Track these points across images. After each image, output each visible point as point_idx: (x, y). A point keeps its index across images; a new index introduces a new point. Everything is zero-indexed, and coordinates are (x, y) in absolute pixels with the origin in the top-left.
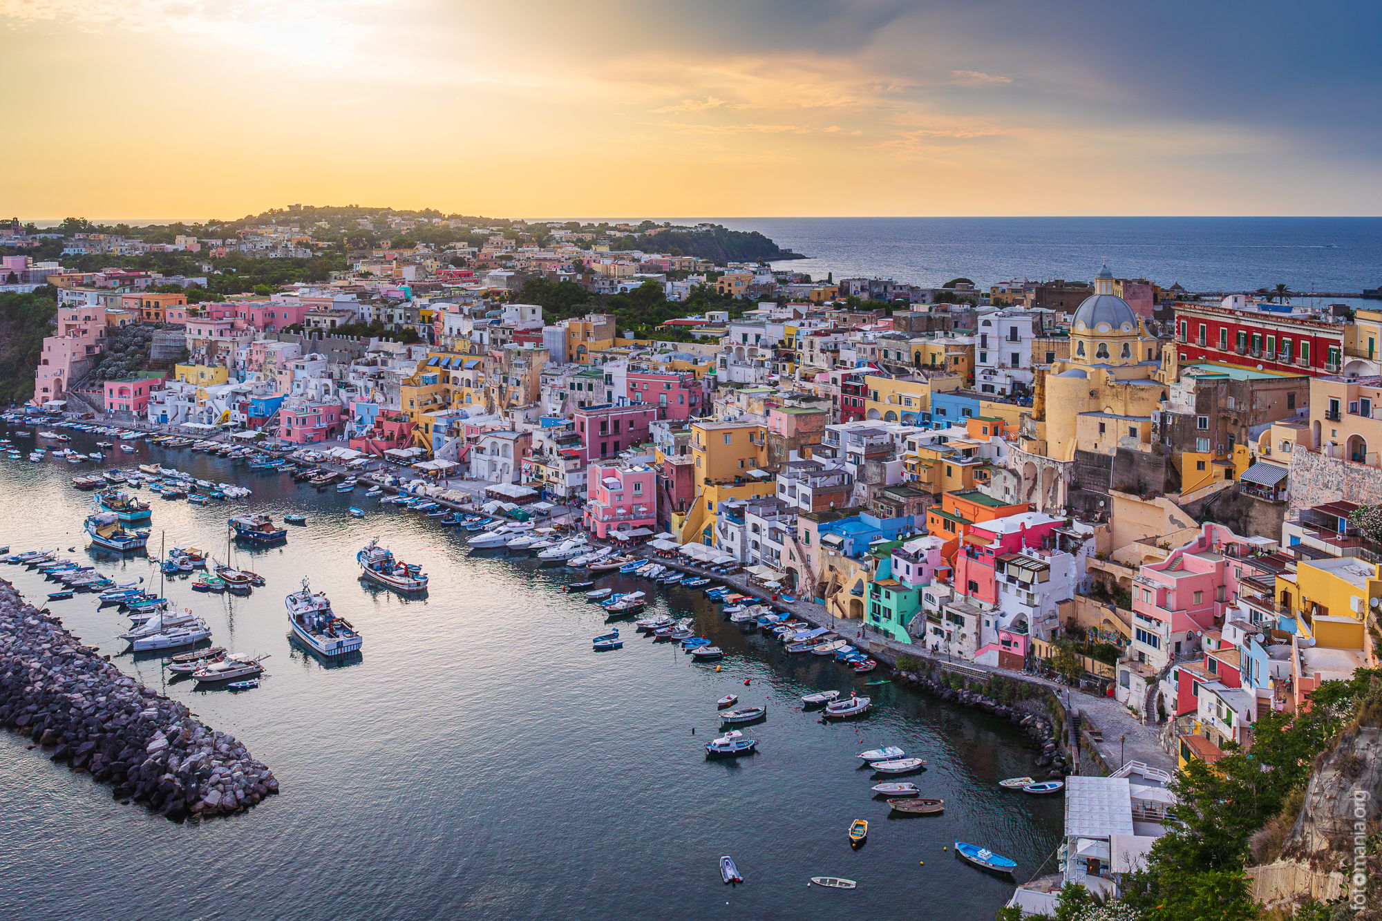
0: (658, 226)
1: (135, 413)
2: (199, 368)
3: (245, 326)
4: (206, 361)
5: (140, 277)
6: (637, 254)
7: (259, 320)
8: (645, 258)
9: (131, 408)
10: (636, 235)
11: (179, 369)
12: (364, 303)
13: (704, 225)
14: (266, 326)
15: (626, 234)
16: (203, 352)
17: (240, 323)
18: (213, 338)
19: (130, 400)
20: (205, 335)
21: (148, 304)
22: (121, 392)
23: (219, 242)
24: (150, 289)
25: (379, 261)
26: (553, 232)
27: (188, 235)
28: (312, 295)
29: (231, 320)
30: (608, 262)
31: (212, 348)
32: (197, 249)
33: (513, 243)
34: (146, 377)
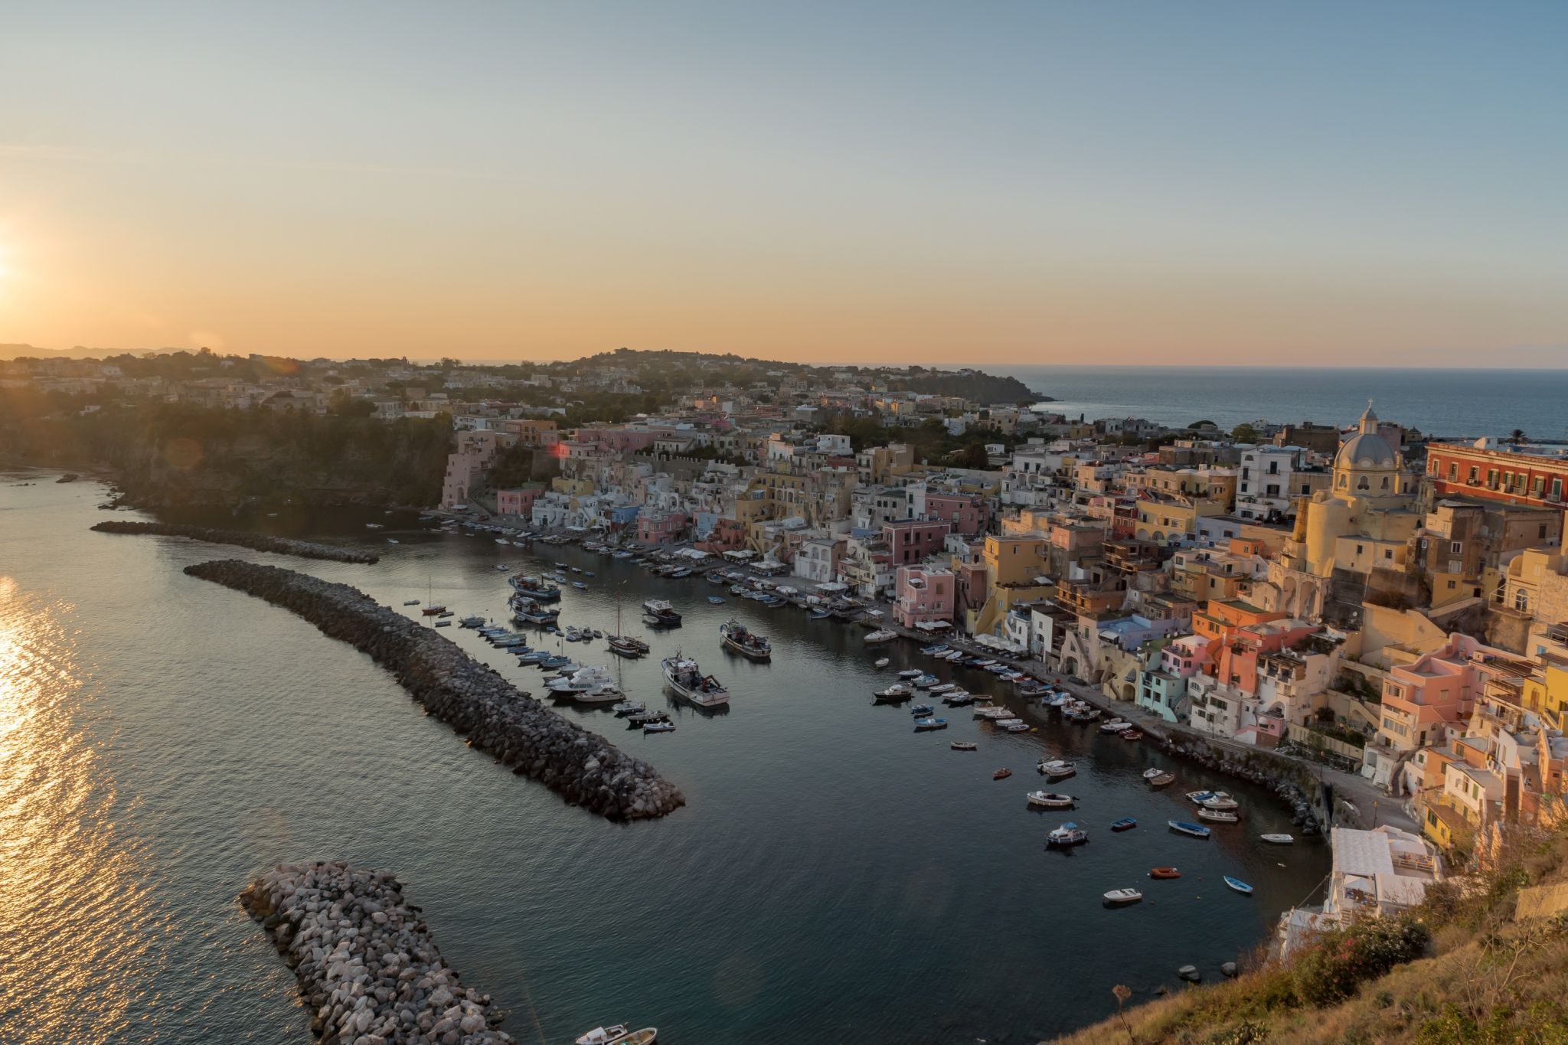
0: (926, 371)
1: (522, 517)
2: (571, 482)
3: (607, 449)
4: (576, 476)
5: (514, 407)
6: (911, 395)
7: (618, 443)
8: (919, 398)
9: (519, 512)
10: (907, 378)
11: (556, 482)
12: (699, 431)
13: (966, 370)
14: (622, 449)
15: (899, 377)
16: (574, 468)
17: (603, 445)
18: (581, 458)
19: (518, 507)
20: (575, 454)
21: (527, 429)
22: (511, 500)
23: (565, 380)
24: (522, 416)
25: (701, 396)
26: (837, 375)
27: (541, 373)
28: (658, 424)
29: (595, 443)
30: (889, 401)
31: (581, 466)
32: (549, 384)
33: (805, 382)
34: (530, 488)
